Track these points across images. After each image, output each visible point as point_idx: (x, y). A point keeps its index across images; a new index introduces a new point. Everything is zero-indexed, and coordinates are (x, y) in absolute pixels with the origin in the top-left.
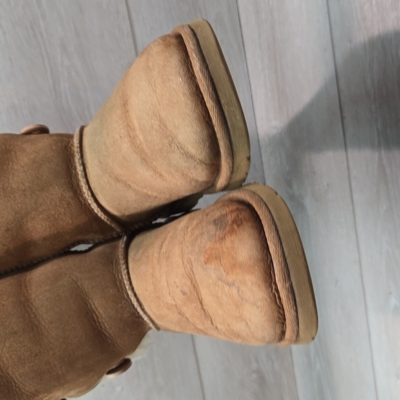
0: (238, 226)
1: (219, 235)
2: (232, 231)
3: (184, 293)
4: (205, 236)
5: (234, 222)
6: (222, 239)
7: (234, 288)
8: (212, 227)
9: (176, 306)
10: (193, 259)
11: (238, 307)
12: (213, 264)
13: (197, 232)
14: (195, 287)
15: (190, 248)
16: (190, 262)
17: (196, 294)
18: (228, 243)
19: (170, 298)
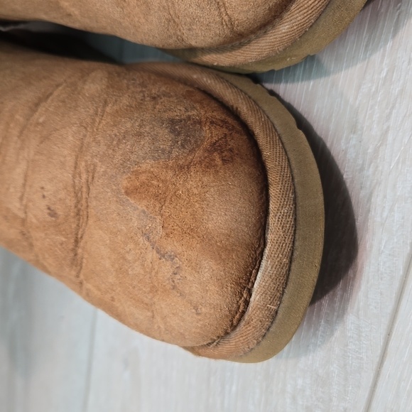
0: (224, 160)
1: (177, 158)
2: (208, 166)
3: (53, 214)
5: (215, 147)
6: (181, 168)
7: (169, 263)
8: (164, 133)
9: (24, 221)
10: (101, 169)
11: (154, 290)
12: (145, 202)
13: (129, 125)
14: (80, 213)
15: (103, 148)
16: (92, 171)
17: (74, 226)
19: (18, 205)
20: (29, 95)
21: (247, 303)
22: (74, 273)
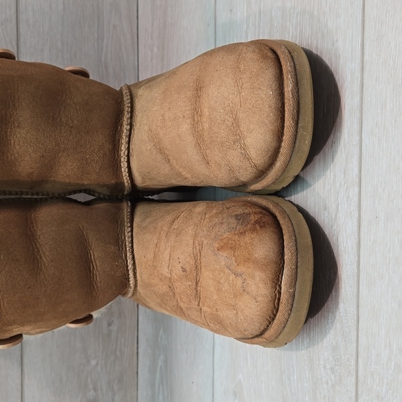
0: (261, 227)
1: (239, 230)
2: (253, 230)
3: (184, 270)
4: (225, 226)
5: (256, 222)
6: (241, 233)
7: (240, 278)
8: (233, 221)
9: (170, 279)
10: (205, 242)
11: (235, 296)
12: (227, 252)
13: (217, 220)
14: (197, 268)
15: (206, 232)
16: (201, 245)
17: (195, 275)
18: (247, 238)
19: (167, 271)
20: (169, 218)
21: (280, 293)
22: (197, 303)
